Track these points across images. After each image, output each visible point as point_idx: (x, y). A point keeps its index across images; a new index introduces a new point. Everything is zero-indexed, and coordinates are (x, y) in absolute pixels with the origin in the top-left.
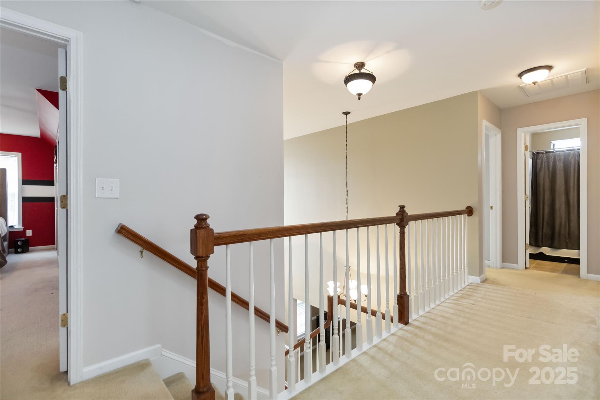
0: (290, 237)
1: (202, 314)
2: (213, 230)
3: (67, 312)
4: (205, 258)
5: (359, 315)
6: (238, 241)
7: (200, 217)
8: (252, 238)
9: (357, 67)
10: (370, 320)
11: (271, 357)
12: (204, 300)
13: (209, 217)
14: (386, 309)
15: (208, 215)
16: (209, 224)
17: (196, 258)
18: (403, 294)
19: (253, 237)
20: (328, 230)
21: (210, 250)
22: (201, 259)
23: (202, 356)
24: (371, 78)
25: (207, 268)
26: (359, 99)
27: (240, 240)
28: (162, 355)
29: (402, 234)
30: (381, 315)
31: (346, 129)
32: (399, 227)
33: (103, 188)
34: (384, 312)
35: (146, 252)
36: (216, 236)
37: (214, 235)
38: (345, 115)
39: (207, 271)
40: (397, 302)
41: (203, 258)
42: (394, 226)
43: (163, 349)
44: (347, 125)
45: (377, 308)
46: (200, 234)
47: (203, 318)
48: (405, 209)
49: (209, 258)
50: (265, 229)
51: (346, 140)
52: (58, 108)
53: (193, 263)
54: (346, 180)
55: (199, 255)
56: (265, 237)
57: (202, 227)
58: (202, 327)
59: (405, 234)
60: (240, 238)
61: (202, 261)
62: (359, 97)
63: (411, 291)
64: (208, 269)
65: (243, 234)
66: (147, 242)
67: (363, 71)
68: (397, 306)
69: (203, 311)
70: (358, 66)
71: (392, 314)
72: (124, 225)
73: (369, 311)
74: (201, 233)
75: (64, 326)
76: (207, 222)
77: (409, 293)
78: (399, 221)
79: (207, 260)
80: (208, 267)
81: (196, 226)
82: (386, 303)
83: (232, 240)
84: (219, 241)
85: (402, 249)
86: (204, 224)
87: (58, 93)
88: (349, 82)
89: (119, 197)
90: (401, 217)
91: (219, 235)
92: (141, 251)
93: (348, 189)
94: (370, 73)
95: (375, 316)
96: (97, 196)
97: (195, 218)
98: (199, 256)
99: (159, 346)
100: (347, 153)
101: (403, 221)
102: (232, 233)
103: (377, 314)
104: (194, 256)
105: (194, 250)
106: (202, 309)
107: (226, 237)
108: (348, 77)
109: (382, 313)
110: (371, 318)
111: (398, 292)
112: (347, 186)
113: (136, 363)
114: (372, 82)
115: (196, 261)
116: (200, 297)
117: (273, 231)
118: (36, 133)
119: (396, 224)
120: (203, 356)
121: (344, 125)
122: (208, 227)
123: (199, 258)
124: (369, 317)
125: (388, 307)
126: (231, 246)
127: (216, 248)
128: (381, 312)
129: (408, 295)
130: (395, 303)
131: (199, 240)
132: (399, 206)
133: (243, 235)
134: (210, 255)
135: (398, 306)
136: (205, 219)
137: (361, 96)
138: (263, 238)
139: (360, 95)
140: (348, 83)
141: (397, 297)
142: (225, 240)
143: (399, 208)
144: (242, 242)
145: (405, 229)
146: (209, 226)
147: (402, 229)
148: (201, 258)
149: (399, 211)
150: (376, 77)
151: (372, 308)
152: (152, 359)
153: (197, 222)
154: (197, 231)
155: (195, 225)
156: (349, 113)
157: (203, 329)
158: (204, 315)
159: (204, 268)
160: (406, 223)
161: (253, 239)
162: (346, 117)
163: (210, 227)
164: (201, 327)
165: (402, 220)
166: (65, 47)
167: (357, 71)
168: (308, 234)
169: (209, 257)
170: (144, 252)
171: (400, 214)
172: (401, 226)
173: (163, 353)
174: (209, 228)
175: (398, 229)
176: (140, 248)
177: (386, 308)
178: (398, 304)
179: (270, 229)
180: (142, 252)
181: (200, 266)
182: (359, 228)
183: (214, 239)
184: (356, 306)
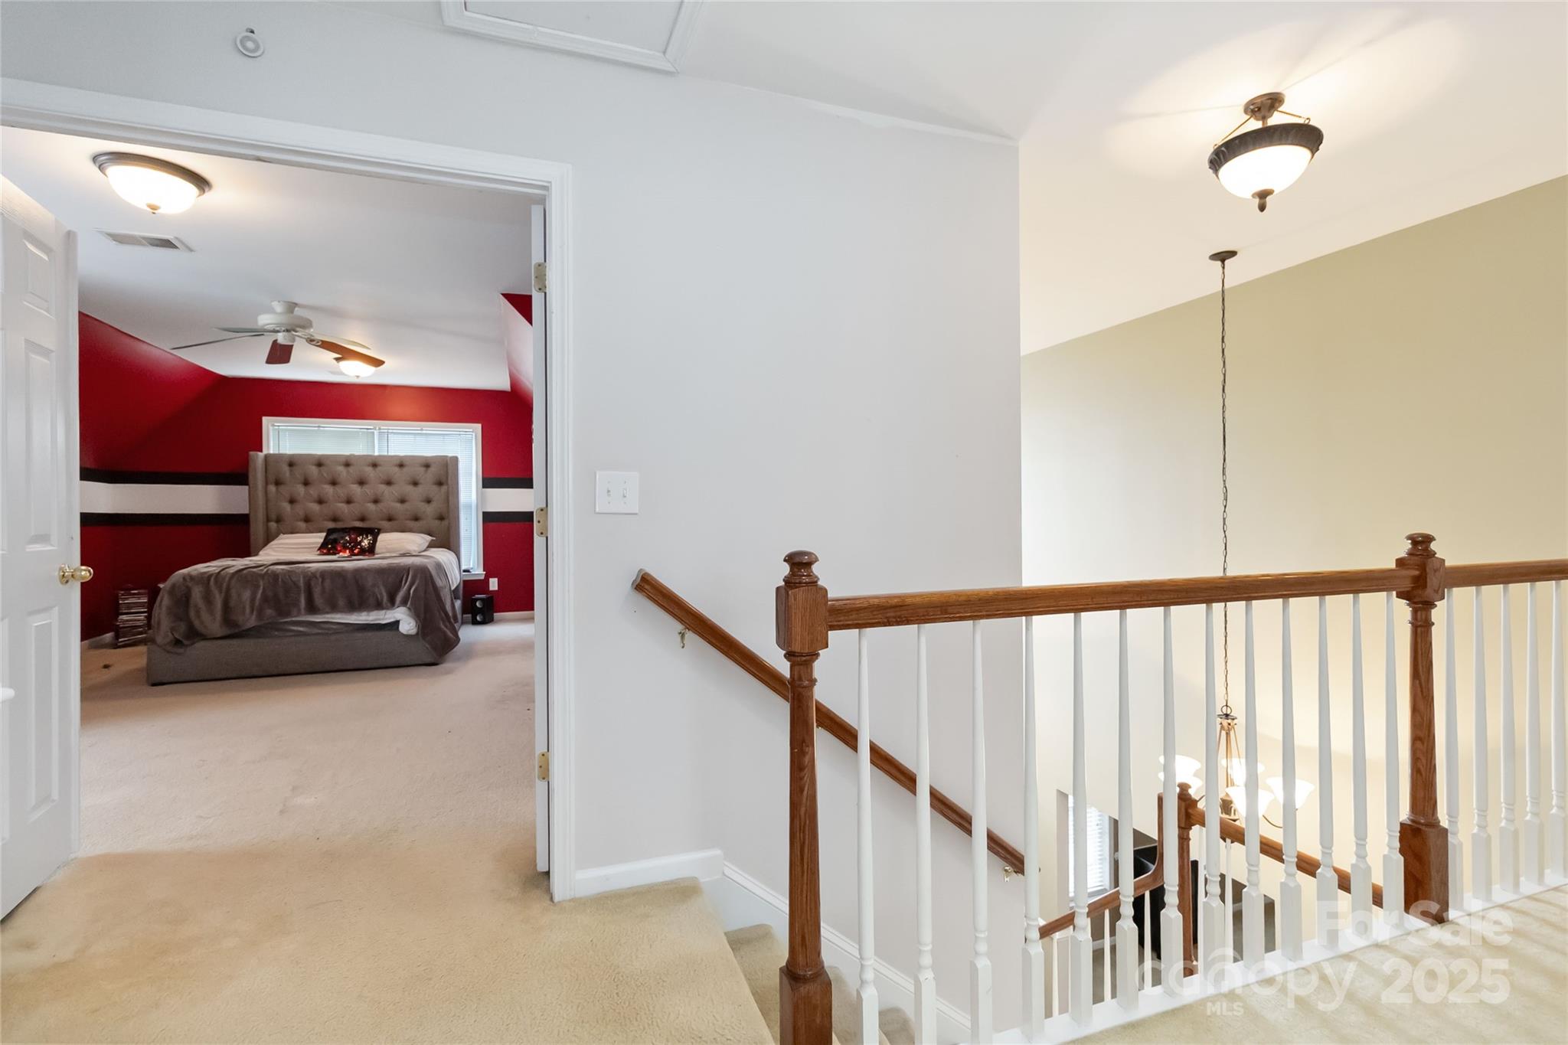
0: (1029, 617)
1: (802, 791)
2: (826, 591)
3: (548, 751)
4: (808, 658)
5: (1252, 865)
6: (888, 621)
7: (797, 560)
8: (923, 616)
9: (1253, 111)
10: (1292, 885)
11: (976, 930)
12: (807, 759)
13: (817, 560)
14: (1354, 862)
15: (813, 554)
16: (816, 577)
17: (789, 655)
18: (1422, 821)
19: (926, 613)
20: (1146, 602)
21: (819, 638)
22: (799, 659)
23: (802, 891)
24: (1308, 136)
25: (813, 682)
26: (1262, 208)
27: (894, 620)
28: (724, 874)
29: (1421, 630)
30: (1336, 877)
31: (1223, 304)
32: (1408, 605)
33: (609, 491)
34: (1346, 867)
35: (690, 636)
36: (833, 605)
37: (829, 603)
38: (1219, 263)
39: (812, 690)
40: (1398, 845)
41: (804, 658)
42: (1389, 598)
43: (726, 863)
44: (1225, 292)
45: (1320, 853)
46: (795, 600)
47: (804, 800)
48: (1433, 546)
49: (817, 658)
50: (958, 594)
51: (1223, 337)
52: (531, 323)
53: (784, 668)
54: (1222, 457)
55: (793, 650)
56: (958, 615)
57: (800, 583)
58: (803, 824)
59: (1433, 628)
60: (892, 614)
61: (802, 665)
62: (1262, 201)
63: (1460, 818)
64: (815, 685)
65: (900, 604)
66: (692, 614)
67: (1276, 119)
68: (1400, 860)
69: (805, 785)
70: (1259, 109)
71: (1378, 879)
72: (648, 575)
73: (1287, 856)
74: (799, 595)
75: (544, 779)
76: (812, 572)
77: (1450, 821)
78: (1407, 585)
79: (813, 662)
80: (815, 680)
81: (787, 581)
82: (1354, 843)
83: (871, 617)
84: (842, 618)
85: (1423, 678)
86: (804, 576)
87: (530, 297)
88: (1226, 161)
89: (637, 512)
90: (1417, 573)
91: (841, 603)
92: (680, 633)
93: (1227, 486)
94: (1301, 121)
95: (1313, 875)
96: (597, 510)
97: (785, 560)
98: (795, 652)
99: (718, 852)
100: (1225, 375)
101: (1425, 586)
102: (871, 601)
103: (1319, 871)
104: (784, 652)
105: (784, 636)
106: (801, 779)
107: (858, 610)
108: (1223, 149)
109: (1336, 870)
110: (1297, 878)
111: (1404, 814)
112: (1224, 474)
113: (672, 882)
114: (1308, 148)
115: (788, 664)
116: (796, 750)
117: (980, 600)
118: (502, 383)
119: (1394, 593)
120: (805, 892)
121: (1217, 293)
122: (814, 583)
123: (794, 656)
124: (1289, 875)
125: (1361, 855)
126: (869, 631)
127: (832, 635)
128: (1335, 865)
129: (1446, 831)
130: (1391, 848)
131: (793, 614)
132: (1411, 538)
133: (901, 606)
134: (820, 652)
135: (1402, 858)
136: (809, 564)
137: (1268, 199)
138: (952, 615)
139: (1263, 195)
140: (1220, 167)
141: (1398, 829)
142: (854, 616)
143: (1408, 545)
144: (898, 623)
145: (1434, 612)
146: (816, 582)
147: (1419, 613)
148: (798, 656)
149: (1411, 554)
150: (1322, 130)
151: (1299, 849)
152: (704, 879)
153: (791, 571)
154: (790, 592)
155: (785, 577)
156: (1233, 254)
157: (804, 827)
158: (805, 792)
159: (807, 682)
160: (1436, 592)
161: (927, 617)
162: (1224, 268)
163: (819, 583)
164: (800, 819)
165: (1420, 581)
166: (542, 201)
167: (1255, 125)
168: (1082, 614)
169: (817, 655)
170: (686, 636)
171: (1412, 562)
172: (1415, 603)
173: (728, 872)
174: (817, 585)
175: (1403, 610)
176: (679, 627)
177: (1355, 857)
178: (1402, 851)
179: (972, 595)
180: (682, 635)
181: (796, 677)
182: (1254, 602)
183: (828, 614)
184: (1244, 835)
